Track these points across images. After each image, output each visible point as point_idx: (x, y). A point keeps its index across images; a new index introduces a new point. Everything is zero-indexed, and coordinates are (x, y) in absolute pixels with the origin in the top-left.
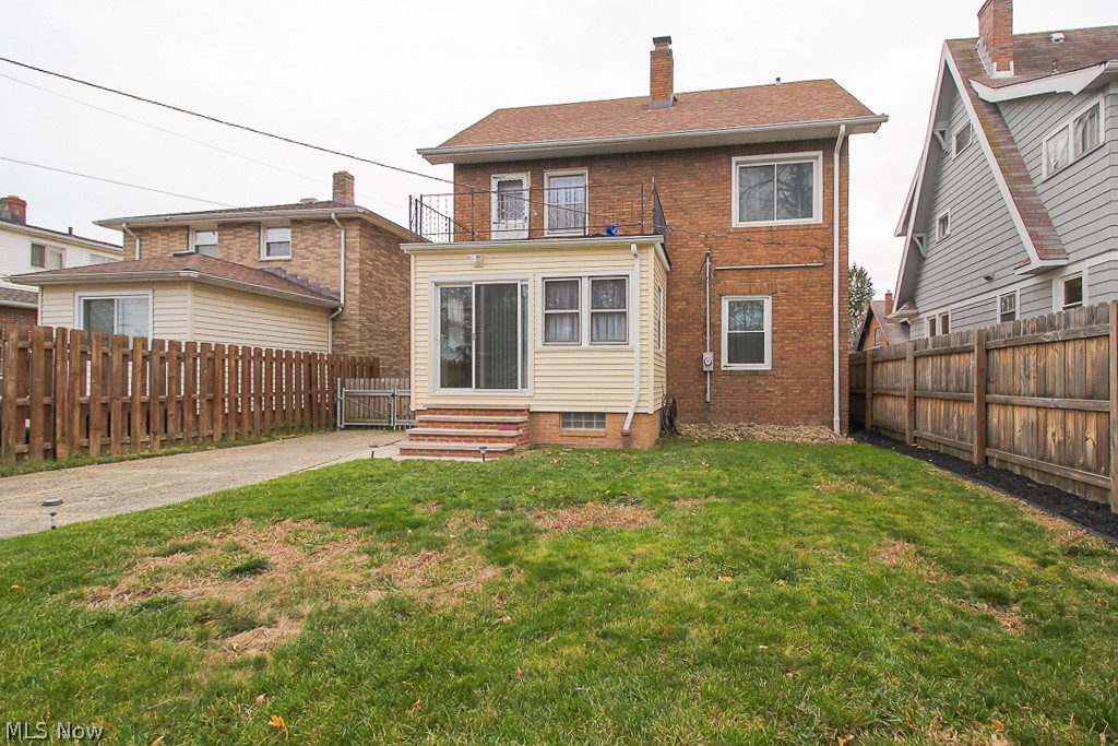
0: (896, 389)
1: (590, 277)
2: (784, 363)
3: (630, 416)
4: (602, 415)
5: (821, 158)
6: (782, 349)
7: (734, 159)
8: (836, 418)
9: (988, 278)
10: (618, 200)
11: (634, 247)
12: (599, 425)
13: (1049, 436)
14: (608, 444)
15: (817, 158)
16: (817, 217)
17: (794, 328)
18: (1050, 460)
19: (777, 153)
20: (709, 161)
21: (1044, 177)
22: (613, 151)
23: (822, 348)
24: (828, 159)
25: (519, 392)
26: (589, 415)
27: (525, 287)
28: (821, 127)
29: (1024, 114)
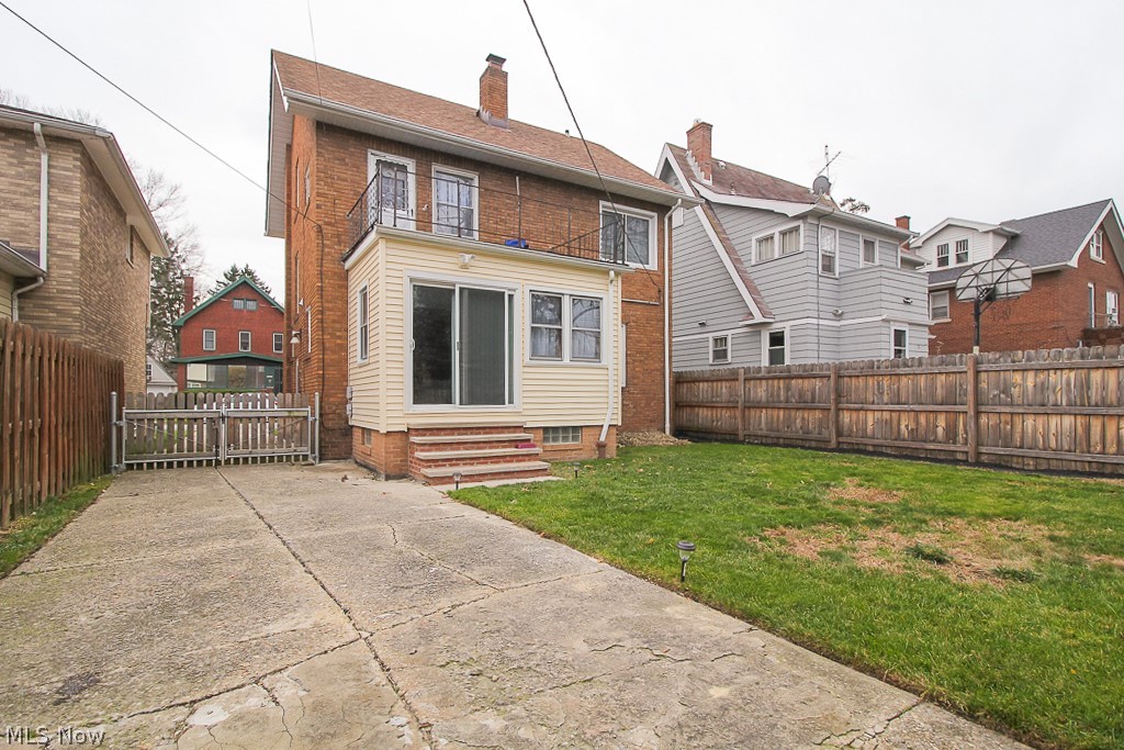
0: (717, 402)
1: (571, 295)
2: (636, 381)
3: (605, 429)
4: (575, 429)
5: (656, 218)
6: (634, 369)
7: (602, 203)
8: (668, 425)
9: (702, 324)
10: (509, 215)
11: (612, 273)
12: (575, 438)
13: (903, 427)
14: (584, 456)
15: (652, 217)
16: (653, 265)
17: (641, 352)
18: (904, 440)
19: (626, 205)
20: (583, 198)
21: (753, 263)
22: (504, 164)
23: (657, 370)
24: (661, 222)
25: (507, 407)
26: (565, 429)
27: (511, 297)
28: (658, 194)
29: (742, 220)
